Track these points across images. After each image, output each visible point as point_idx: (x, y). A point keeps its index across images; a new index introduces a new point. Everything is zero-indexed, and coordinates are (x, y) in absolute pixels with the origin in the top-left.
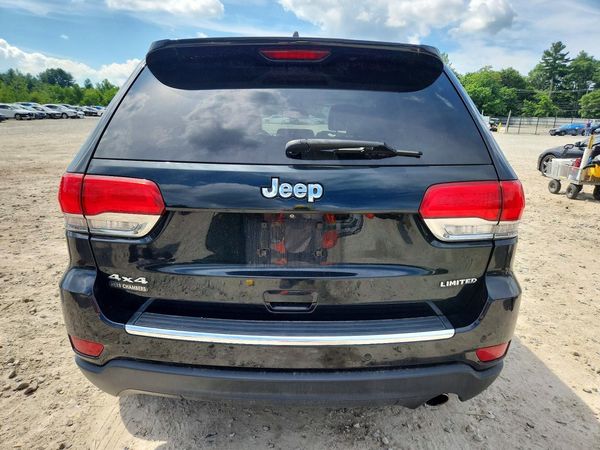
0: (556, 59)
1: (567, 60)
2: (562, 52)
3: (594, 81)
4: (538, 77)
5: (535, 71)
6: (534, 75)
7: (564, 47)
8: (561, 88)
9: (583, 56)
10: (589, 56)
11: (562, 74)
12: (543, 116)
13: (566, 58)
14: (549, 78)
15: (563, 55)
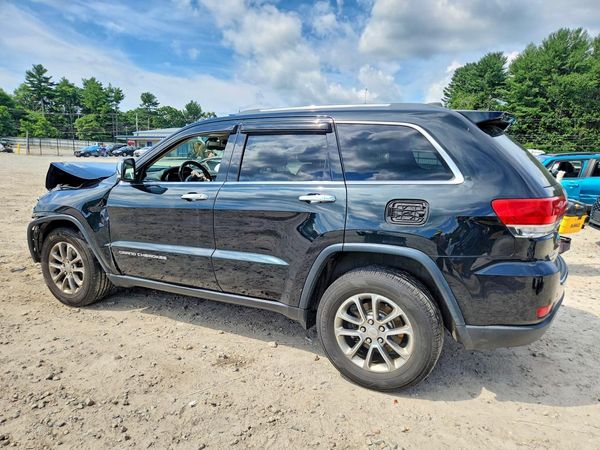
0: (40, 81)
1: (52, 84)
2: (45, 75)
3: (81, 106)
4: (25, 97)
5: (20, 90)
6: (21, 94)
7: (46, 71)
8: (51, 110)
9: (65, 82)
10: (70, 82)
11: (51, 97)
12: (44, 137)
13: (50, 81)
14: (39, 99)
15: (47, 79)
